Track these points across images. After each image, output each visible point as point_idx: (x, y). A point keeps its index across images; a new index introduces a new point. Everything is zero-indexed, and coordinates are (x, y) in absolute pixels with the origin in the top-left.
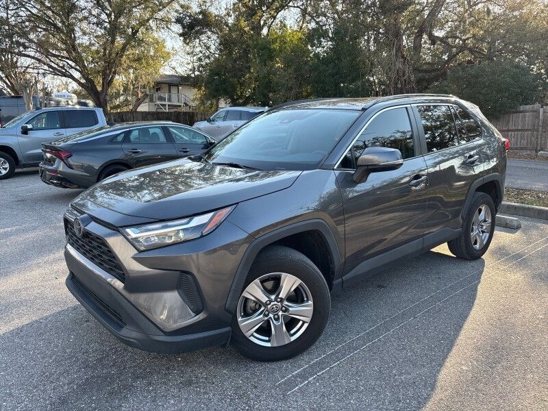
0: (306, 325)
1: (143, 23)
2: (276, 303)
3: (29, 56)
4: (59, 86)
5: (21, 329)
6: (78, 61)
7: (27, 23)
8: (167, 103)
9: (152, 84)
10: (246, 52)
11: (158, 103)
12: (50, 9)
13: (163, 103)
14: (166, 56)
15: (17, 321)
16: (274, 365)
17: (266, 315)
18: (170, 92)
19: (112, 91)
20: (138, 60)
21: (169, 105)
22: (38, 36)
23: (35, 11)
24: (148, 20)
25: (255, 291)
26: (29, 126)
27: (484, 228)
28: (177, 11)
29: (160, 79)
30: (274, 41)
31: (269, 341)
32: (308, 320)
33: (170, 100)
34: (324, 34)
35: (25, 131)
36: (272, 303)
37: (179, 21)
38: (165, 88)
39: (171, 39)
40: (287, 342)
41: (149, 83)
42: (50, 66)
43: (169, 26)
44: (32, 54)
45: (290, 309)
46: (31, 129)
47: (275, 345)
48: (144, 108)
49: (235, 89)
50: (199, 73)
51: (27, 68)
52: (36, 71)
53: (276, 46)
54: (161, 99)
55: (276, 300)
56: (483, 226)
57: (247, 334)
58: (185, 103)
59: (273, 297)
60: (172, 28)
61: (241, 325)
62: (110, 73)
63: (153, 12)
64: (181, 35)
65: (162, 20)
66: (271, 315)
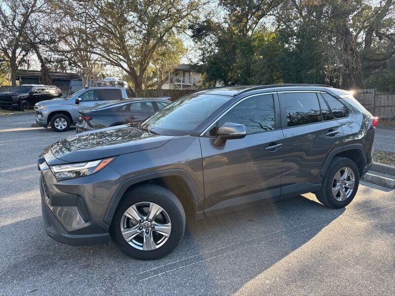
0: (167, 239)
1: (168, 30)
2: (147, 222)
3: (96, 53)
4: (117, 72)
5: (17, 223)
6: (126, 56)
7: (97, 32)
8: (182, 84)
9: (172, 70)
10: (234, 48)
11: (176, 83)
12: (111, 23)
13: (179, 83)
14: (183, 51)
15: (19, 218)
16: (143, 263)
17: (140, 229)
18: (184, 76)
19: (145, 75)
20: (163, 54)
21: (183, 85)
22: (103, 40)
23: (102, 25)
24: (171, 28)
25: (132, 212)
26: (80, 99)
27: (347, 185)
28: (189, 21)
29: (177, 67)
30: (254, 40)
31: (142, 246)
32: (168, 235)
33: (183, 82)
34: (292, 34)
35: (77, 102)
36: (145, 222)
37: (191, 27)
38: (181, 73)
39: (186, 40)
40: (153, 249)
41: (170, 70)
42: (109, 60)
43: (185, 31)
44: (98, 52)
45: (156, 227)
46: (81, 101)
47: (146, 250)
48: (166, 87)
49: (226, 74)
50: (203, 63)
51: (96, 61)
52: (101, 63)
53: (256, 43)
54: (178, 81)
55: (147, 220)
56: (346, 183)
57: (127, 240)
58: (194, 84)
59: (145, 218)
60: (187, 32)
61: (124, 233)
62: (145, 63)
63: (175, 22)
64: (192, 37)
65: (180, 27)
66: (144, 230)
